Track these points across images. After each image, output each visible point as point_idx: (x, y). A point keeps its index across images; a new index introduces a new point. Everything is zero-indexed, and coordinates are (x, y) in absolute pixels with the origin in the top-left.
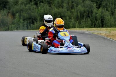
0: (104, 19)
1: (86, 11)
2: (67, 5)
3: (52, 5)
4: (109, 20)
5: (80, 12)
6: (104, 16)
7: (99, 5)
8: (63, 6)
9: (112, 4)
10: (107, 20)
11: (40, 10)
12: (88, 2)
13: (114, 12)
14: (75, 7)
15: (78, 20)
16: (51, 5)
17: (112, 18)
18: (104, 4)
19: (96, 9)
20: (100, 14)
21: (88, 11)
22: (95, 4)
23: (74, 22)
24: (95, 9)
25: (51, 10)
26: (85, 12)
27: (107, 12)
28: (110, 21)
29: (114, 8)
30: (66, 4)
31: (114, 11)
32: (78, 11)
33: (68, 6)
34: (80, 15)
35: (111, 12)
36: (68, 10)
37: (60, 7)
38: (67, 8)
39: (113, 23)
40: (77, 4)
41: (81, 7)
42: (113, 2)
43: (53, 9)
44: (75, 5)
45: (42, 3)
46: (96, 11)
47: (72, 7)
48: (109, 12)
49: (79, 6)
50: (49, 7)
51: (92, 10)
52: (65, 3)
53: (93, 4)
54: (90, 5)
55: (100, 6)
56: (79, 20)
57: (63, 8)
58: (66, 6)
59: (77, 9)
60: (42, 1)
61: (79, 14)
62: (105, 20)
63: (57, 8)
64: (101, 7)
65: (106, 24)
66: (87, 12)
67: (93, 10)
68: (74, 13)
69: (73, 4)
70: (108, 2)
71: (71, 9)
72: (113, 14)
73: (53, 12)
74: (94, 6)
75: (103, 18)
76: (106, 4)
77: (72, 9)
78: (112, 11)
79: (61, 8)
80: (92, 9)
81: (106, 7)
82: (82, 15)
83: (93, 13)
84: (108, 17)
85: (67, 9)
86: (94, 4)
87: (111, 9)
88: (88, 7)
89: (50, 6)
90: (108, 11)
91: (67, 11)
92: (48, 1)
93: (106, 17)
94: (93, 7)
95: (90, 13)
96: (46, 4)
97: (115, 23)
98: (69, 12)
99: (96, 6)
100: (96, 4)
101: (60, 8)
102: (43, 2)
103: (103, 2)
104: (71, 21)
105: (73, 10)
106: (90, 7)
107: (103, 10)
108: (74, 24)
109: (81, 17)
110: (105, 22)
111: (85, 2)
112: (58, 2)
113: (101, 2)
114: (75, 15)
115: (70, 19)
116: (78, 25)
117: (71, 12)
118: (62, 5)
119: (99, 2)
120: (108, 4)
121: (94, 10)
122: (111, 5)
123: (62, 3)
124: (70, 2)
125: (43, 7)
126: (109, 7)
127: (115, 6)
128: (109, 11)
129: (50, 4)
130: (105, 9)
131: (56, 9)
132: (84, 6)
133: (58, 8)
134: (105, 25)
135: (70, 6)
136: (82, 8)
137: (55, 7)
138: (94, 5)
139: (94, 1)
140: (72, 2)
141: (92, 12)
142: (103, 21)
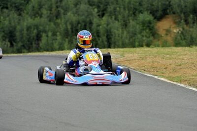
0: (112, 35)
1: (81, 21)
2: (49, 12)
3: (24, 12)
4: (120, 36)
5: (72, 24)
6: (111, 28)
7: (103, 11)
8: (42, 14)
9: (124, 8)
10: (117, 35)
11: (3, 22)
12: (83, 7)
13: (128, 22)
14: (63, 16)
15: (67, 38)
16: (22, 13)
17: (125, 33)
18: (110, 8)
19: (98, 17)
20: (105, 25)
21: (84, 21)
22: (96, 10)
23: (61, 41)
24: (96, 17)
25: (22, 21)
26: (79, 23)
27: (117, 22)
28: (122, 37)
29: (129, 16)
30: (47, 10)
31: (129, 20)
32: (67, 21)
33: (51, 13)
34: (72, 29)
35: (122, 22)
36: (50, 21)
37: (37, 15)
38: (48, 17)
39: (127, 41)
40: (66, 10)
41: (72, 15)
42: (126, 5)
43: (26, 20)
44: (62, 11)
45: (5, 10)
46: (98, 21)
47: (58, 16)
48: (120, 23)
49: (69, 14)
50: (18, 17)
51: (90, 20)
52: (45, 8)
53: (92, 10)
54: (87, 11)
55: (105, 12)
56: (69, 38)
57: (41, 17)
58: (47, 13)
59: (65, 18)
60: (5, 6)
61: (69, 27)
62: (114, 35)
63: (31, 18)
64: (106, 15)
65: (115, 43)
66: (83, 24)
67: (93, 19)
68: (61, 26)
69: (59, 11)
70: (118, 6)
71: (55, 18)
72: (126, 25)
73: (25, 24)
74: (94, 13)
75: (109, 33)
76: (115, 9)
77: (57, 18)
78: (124, 21)
79: (39, 17)
80: (91, 18)
81: (115, 15)
82: (74, 29)
83: (92, 25)
84: (118, 30)
85: (49, 19)
86: (94, 9)
87: (124, 17)
88: (83, 15)
89: (20, 15)
90: (118, 20)
91: (49, 23)
92: (16, 7)
93: (115, 31)
94: (92, 14)
95: (88, 25)
96: (13, 12)
97: (129, 40)
98: (52, 24)
99: (97, 13)
100: (98, 8)
101: (37, 17)
102: (7, 8)
103: (110, 5)
104: (56, 39)
105: (59, 21)
106: (88, 15)
107: (110, 20)
108: (61, 44)
109: (72, 32)
110: (113, 39)
111: (78, 6)
112: (34, 7)
113: (106, 5)
114: (62, 29)
115: (55, 36)
116: (69, 46)
117: (55, 24)
118: (40, 13)
119: (102, 6)
120: (118, 9)
121: (95, 20)
122: (122, 10)
123: (40, 9)
124: (54, 6)
125: (8, 16)
126: (120, 14)
127: (129, 12)
128: (120, 20)
129: (20, 11)
130: (113, 17)
131: (29, 18)
132: (76, 12)
133: (33, 17)
134: (113, 45)
135: (54, 14)
136: (74, 16)
137: (27, 16)
138: (94, 11)
139: (94, 5)
140: (57, 7)
141: (91, 23)
142: (111, 38)
